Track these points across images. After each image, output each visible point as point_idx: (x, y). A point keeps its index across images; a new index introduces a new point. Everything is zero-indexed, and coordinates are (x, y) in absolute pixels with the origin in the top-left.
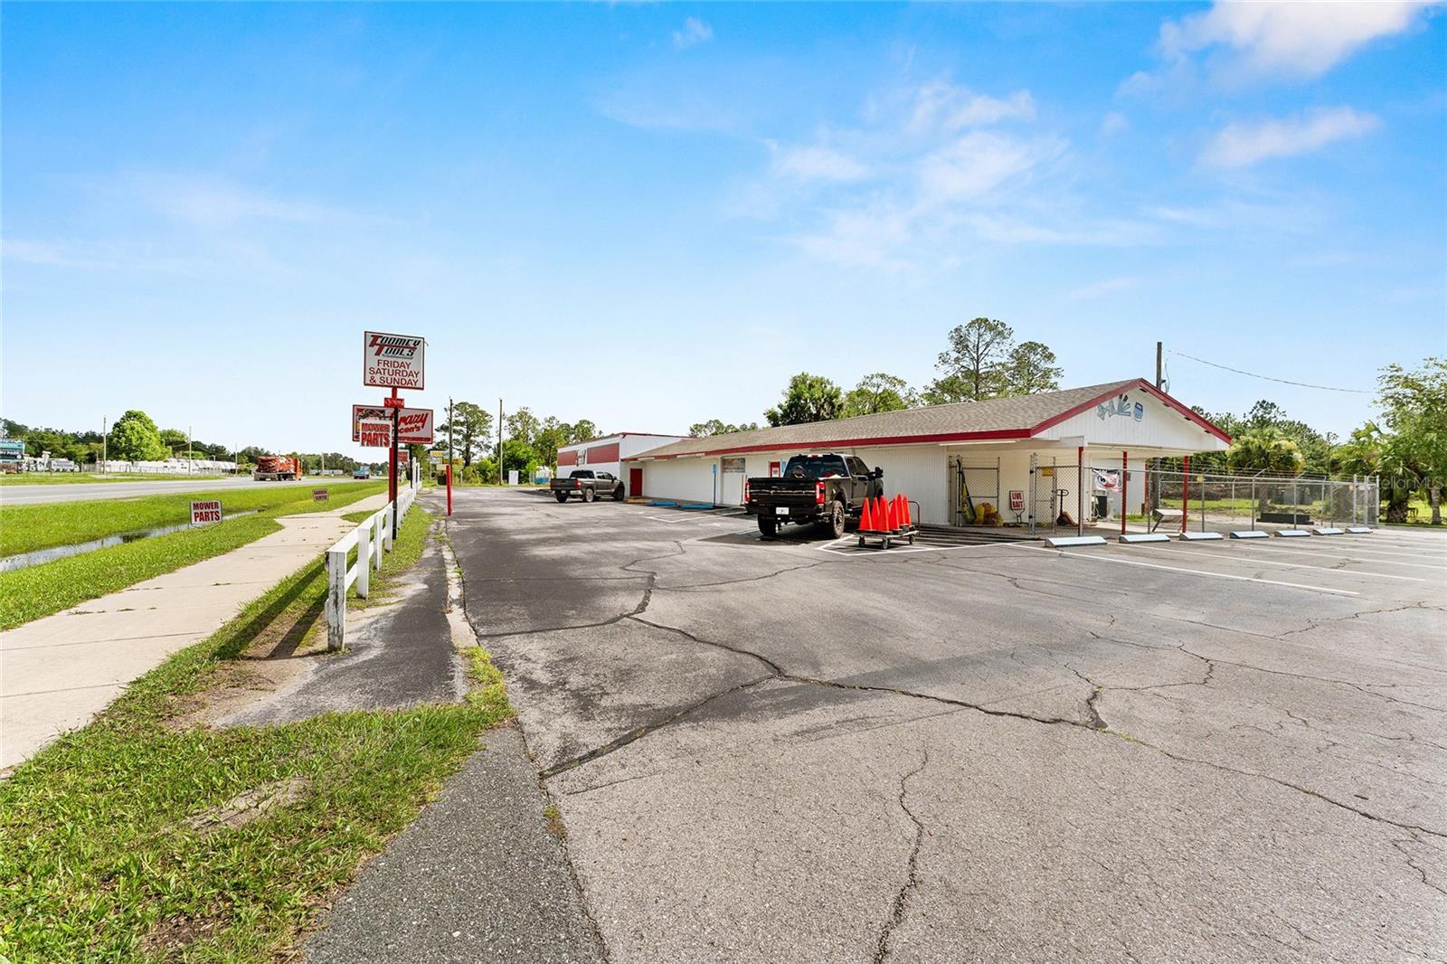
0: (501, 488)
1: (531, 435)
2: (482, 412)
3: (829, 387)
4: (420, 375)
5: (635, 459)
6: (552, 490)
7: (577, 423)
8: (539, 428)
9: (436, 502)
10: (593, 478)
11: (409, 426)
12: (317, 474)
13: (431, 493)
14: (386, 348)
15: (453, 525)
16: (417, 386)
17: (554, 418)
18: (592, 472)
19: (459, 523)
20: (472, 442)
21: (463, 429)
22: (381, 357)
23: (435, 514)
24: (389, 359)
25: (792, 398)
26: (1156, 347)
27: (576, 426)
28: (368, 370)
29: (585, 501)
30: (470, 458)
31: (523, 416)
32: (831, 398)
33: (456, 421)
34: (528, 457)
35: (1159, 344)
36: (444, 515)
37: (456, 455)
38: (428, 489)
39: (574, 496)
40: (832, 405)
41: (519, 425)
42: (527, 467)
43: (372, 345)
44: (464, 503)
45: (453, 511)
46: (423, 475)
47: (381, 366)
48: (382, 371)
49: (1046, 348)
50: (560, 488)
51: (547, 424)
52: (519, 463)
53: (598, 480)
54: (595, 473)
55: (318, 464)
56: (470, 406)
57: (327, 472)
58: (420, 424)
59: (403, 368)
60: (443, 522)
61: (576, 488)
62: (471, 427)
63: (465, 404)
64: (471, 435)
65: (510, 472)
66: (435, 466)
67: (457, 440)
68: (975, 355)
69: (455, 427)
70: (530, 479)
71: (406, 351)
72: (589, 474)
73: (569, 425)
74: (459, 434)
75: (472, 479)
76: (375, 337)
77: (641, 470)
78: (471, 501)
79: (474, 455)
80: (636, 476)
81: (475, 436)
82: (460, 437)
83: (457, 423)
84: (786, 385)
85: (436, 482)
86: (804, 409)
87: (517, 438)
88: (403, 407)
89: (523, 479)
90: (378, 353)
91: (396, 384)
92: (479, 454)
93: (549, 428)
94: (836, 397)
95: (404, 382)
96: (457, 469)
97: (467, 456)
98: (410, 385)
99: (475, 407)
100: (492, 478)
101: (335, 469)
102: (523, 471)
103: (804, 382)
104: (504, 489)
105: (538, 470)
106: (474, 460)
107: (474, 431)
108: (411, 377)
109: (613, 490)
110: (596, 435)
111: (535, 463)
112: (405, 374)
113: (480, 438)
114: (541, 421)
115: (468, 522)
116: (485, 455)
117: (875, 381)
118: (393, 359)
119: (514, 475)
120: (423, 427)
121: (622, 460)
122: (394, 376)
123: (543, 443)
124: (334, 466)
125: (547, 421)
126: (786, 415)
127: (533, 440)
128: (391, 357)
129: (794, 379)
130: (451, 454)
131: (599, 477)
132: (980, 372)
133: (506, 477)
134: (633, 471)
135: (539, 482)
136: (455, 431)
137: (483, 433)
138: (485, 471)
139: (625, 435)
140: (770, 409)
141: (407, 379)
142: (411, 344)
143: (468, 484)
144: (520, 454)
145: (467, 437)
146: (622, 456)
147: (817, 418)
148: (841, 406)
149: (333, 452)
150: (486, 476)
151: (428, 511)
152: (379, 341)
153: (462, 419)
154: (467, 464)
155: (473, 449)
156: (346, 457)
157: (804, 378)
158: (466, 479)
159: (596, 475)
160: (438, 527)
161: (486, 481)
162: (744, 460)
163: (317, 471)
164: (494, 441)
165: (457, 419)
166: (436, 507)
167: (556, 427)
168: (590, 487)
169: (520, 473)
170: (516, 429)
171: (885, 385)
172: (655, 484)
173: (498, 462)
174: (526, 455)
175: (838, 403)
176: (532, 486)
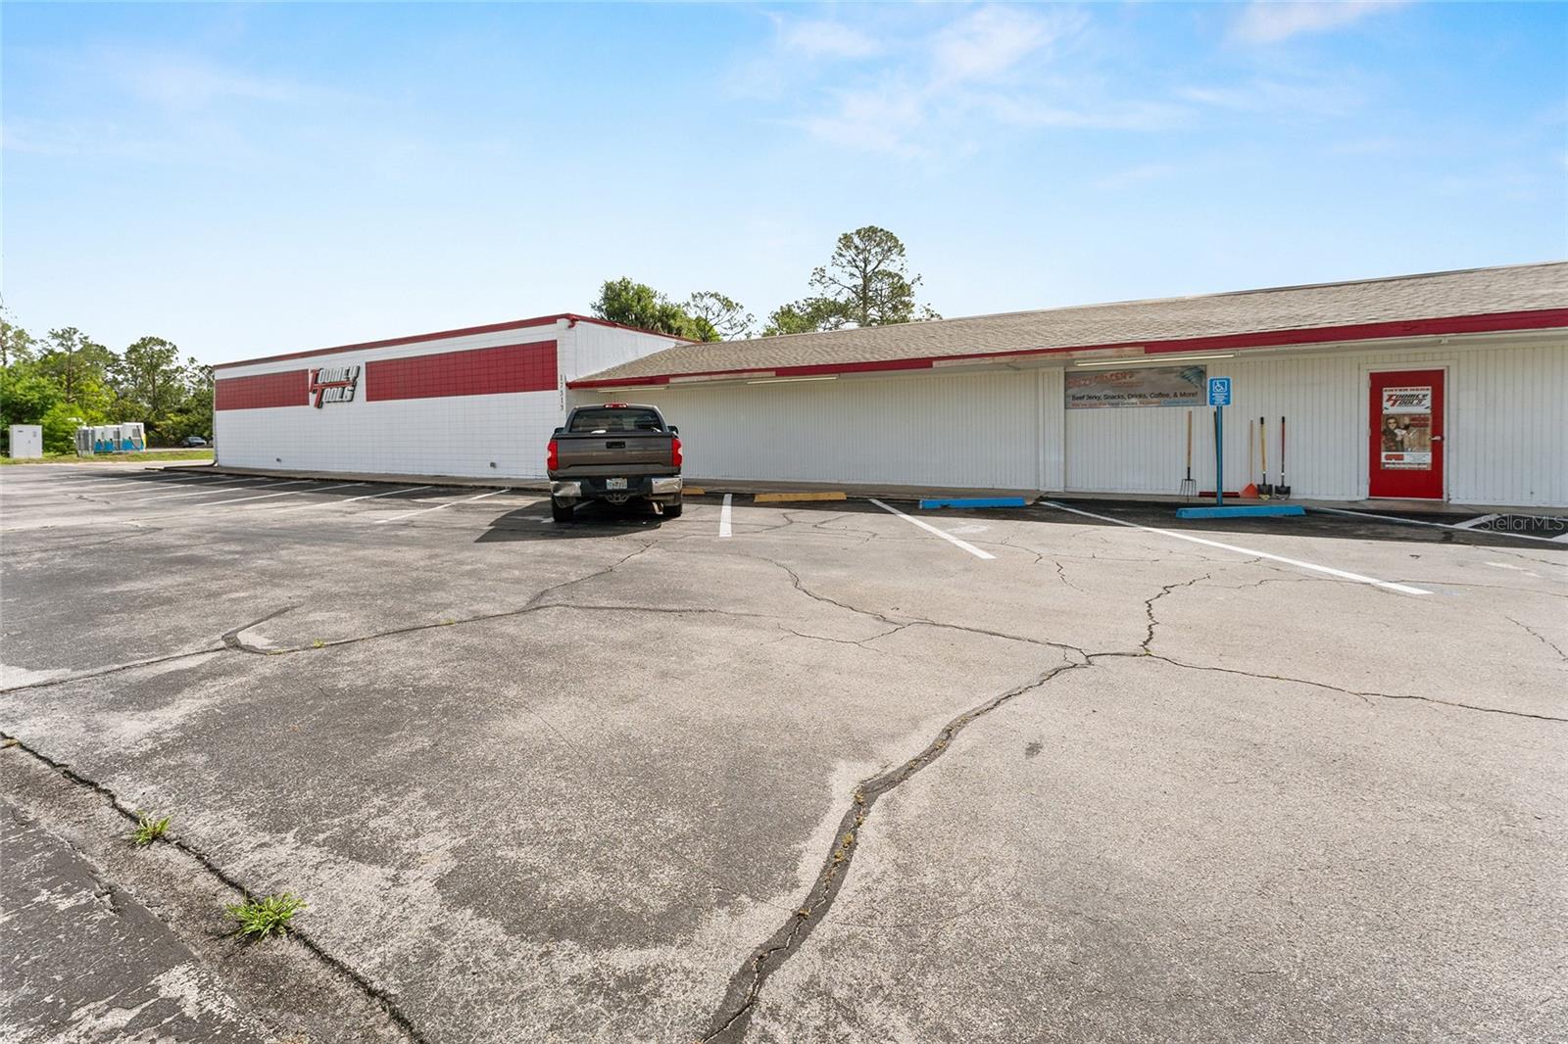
102: (44, 427)
119: (23, 437)
121: (570, 386)
135: (104, 448)
146: (567, 376)
162: (1201, 371)
174: (34, 396)
175: (676, 326)
176: (86, 459)
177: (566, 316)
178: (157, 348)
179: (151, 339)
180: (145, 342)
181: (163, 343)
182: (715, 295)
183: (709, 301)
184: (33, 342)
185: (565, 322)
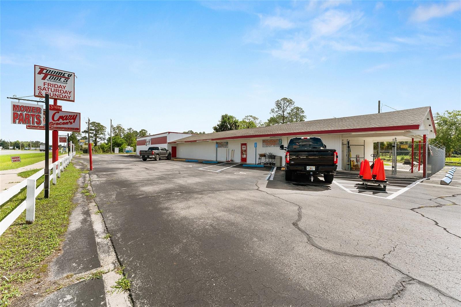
0: (111, 154)
1: (122, 135)
2: (102, 126)
3: (234, 119)
4: (72, 94)
5: (175, 143)
6: (141, 155)
7: (140, 130)
8: (125, 132)
9: (82, 161)
10: (159, 150)
11: (65, 121)
12: (29, 149)
13: (80, 157)
14: (49, 76)
15: (94, 177)
16: (70, 99)
17: (131, 128)
18: (158, 148)
19: (98, 176)
20: (98, 137)
21: (94, 132)
22: (46, 81)
23: (82, 169)
24: (52, 83)
25: (222, 122)
26: (378, 102)
27: (140, 132)
28: (37, 88)
29: (156, 160)
30: (97, 143)
31: (118, 127)
32: (236, 123)
33: (91, 129)
34: (122, 142)
35: (379, 102)
36: (87, 170)
37: (91, 142)
38: (78, 155)
39: (151, 158)
40: (236, 125)
41: (117, 131)
42: (122, 146)
43: (40, 73)
44: (97, 162)
45: (93, 167)
46: (76, 149)
47: (46, 86)
48: (47, 89)
49: (302, 109)
50: (144, 155)
51: (128, 131)
52: (119, 145)
53: (161, 151)
54: (159, 148)
55: (29, 146)
56: (97, 123)
57: (33, 148)
58: (72, 121)
59: (61, 89)
60: (87, 175)
61: (152, 154)
62: (97, 131)
63: (95, 122)
64: (97, 134)
65: (115, 148)
66: (82, 146)
67: (91, 136)
68: (283, 110)
69: (90, 131)
70: (124, 151)
71: (63, 79)
72: (157, 149)
73: (137, 131)
74: (92, 134)
75: (98, 151)
76: (42, 69)
77: (176, 147)
78: (100, 161)
79: (98, 142)
80: (174, 149)
81: (99, 135)
82: (92, 135)
83: (91, 130)
84: (220, 119)
85: (82, 152)
86: (227, 126)
87: (116, 135)
88: (61, 110)
89: (121, 151)
90: (44, 78)
91: (56, 97)
92: (100, 142)
93: (129, 132)
94: (237, 123)
95: (61, 96)
96: (92, 147)
97: (96, 142)
98: (65, 99)
99: (99, 124)
100: (107, 150)
101: (37, 147)
102: (120, 148)
103: (226, 117)
104: (114, 155)
105: (126, 147)
106: (98, 144)
107: (99, 133)
108: (66, 94)
109: (167, 155)
110: (148, 135)
111: (125, 145)
112: (62, 92)
113: (101, 136)
114: (126, 129)
115: (104, 175)
116: (103, 142)
117: (248, 118)
118: (54, 83)
119: (117, 149)
120: (74, 122)
121: (168, 143)
122: (54, 93)
123: (127, 138)
124: (36, 146)
125: (128, 130)
126: (220, 128)
127: (123, 136)
128: (53, 81)
129: (223, 116)
130: (89, 141)
131: (161, 150)
132: (285, 115)
133: (114, 150)
134: (173, 147)
135: (127, 152)
136: (90, 133)
137: (102, 134)
138: (103, 148)
139: (169, 133)
140: (215, 126)
141: (64, 95)
142: (66, 75)
143: (97, 153)
144: (119, 141)
145: (95, 135)
146: (168, 141)
147: (231, 129)
148: (238, 126)
149: (36, 141)
150: (104, 150)
151: (78, 167)
152: (44, 71)
153: (93, 128)
154: (96, 145)
155: (98, 140)
156: (42, 143)
157: (226, 116)
158: (96, 151)
159: (160, 149)
160: (85, 180)
161: (104, 152)
162: (228, 143)
163: (28, 148)
164: (107, 137)
165: (91, 128)
166: (83, 165)
167: (132, 132)
168: (158, 154)
169: (119, 149)
170: (116, 132)
171: (252, 119)
172: (182, 152)
173: (110, 144)
174: (121, 142)
175: (238, 125)
176: (125, 154)
177: (168, 132)
178: (144, 132)
179: (143, 130)
180: (142, 130)
181: (145, 130)
182: (251, 116)
183: (250, 118)
184: (125, 131)
185: (168, 133)
